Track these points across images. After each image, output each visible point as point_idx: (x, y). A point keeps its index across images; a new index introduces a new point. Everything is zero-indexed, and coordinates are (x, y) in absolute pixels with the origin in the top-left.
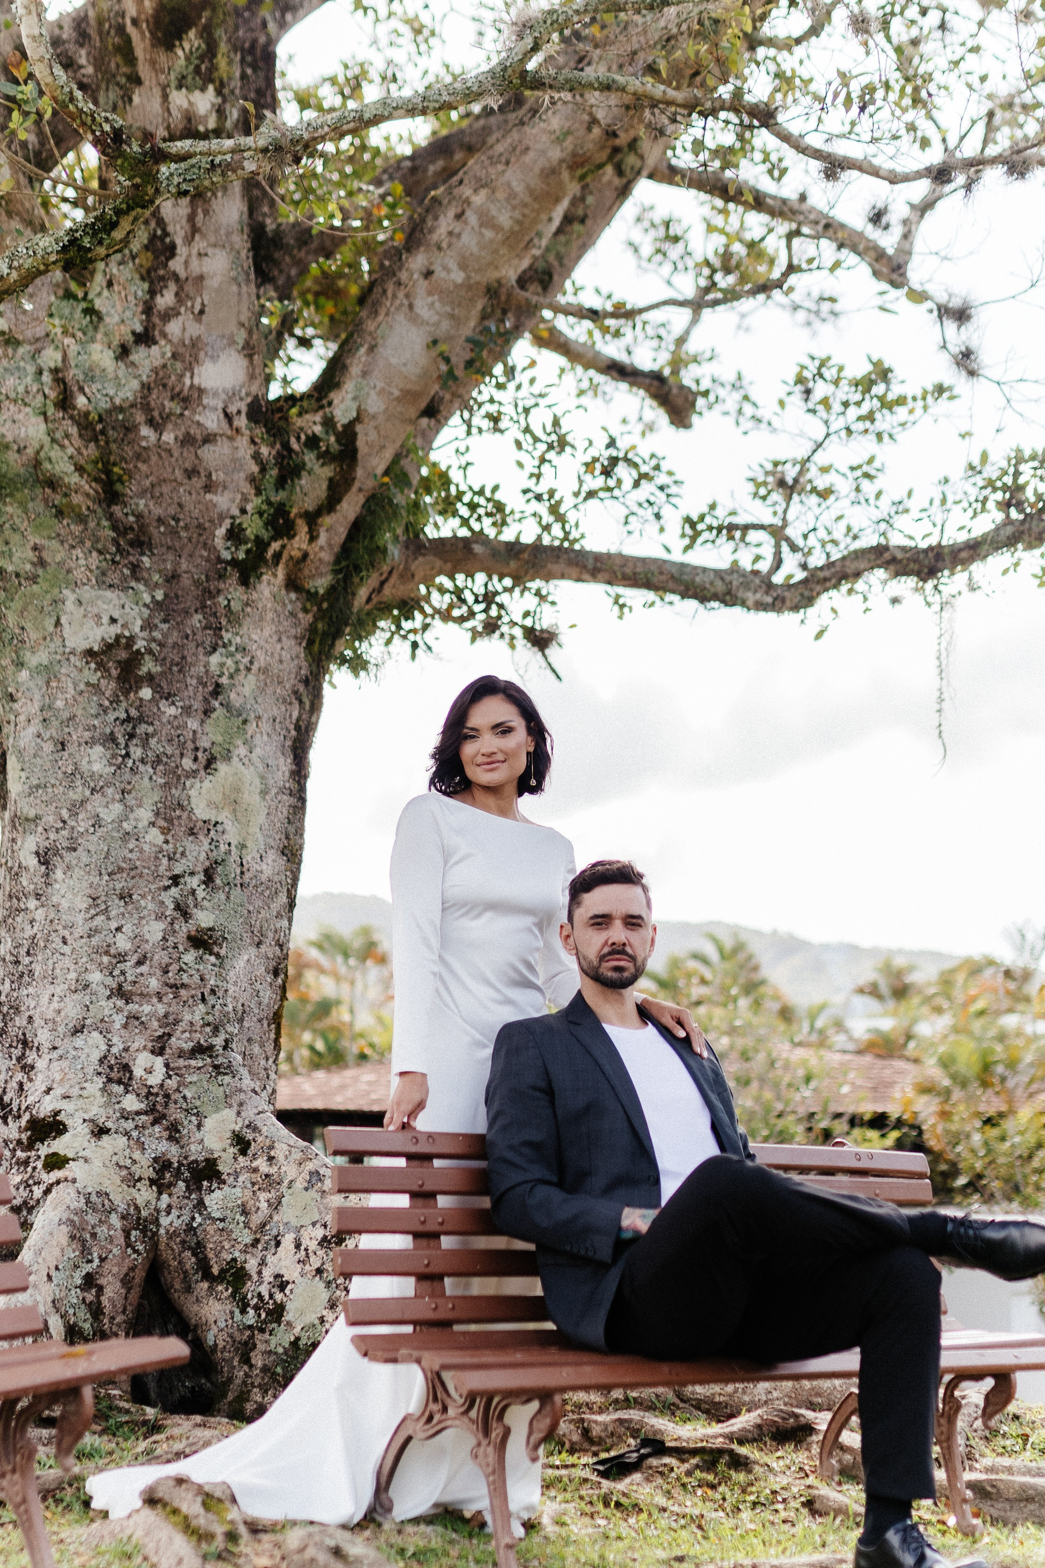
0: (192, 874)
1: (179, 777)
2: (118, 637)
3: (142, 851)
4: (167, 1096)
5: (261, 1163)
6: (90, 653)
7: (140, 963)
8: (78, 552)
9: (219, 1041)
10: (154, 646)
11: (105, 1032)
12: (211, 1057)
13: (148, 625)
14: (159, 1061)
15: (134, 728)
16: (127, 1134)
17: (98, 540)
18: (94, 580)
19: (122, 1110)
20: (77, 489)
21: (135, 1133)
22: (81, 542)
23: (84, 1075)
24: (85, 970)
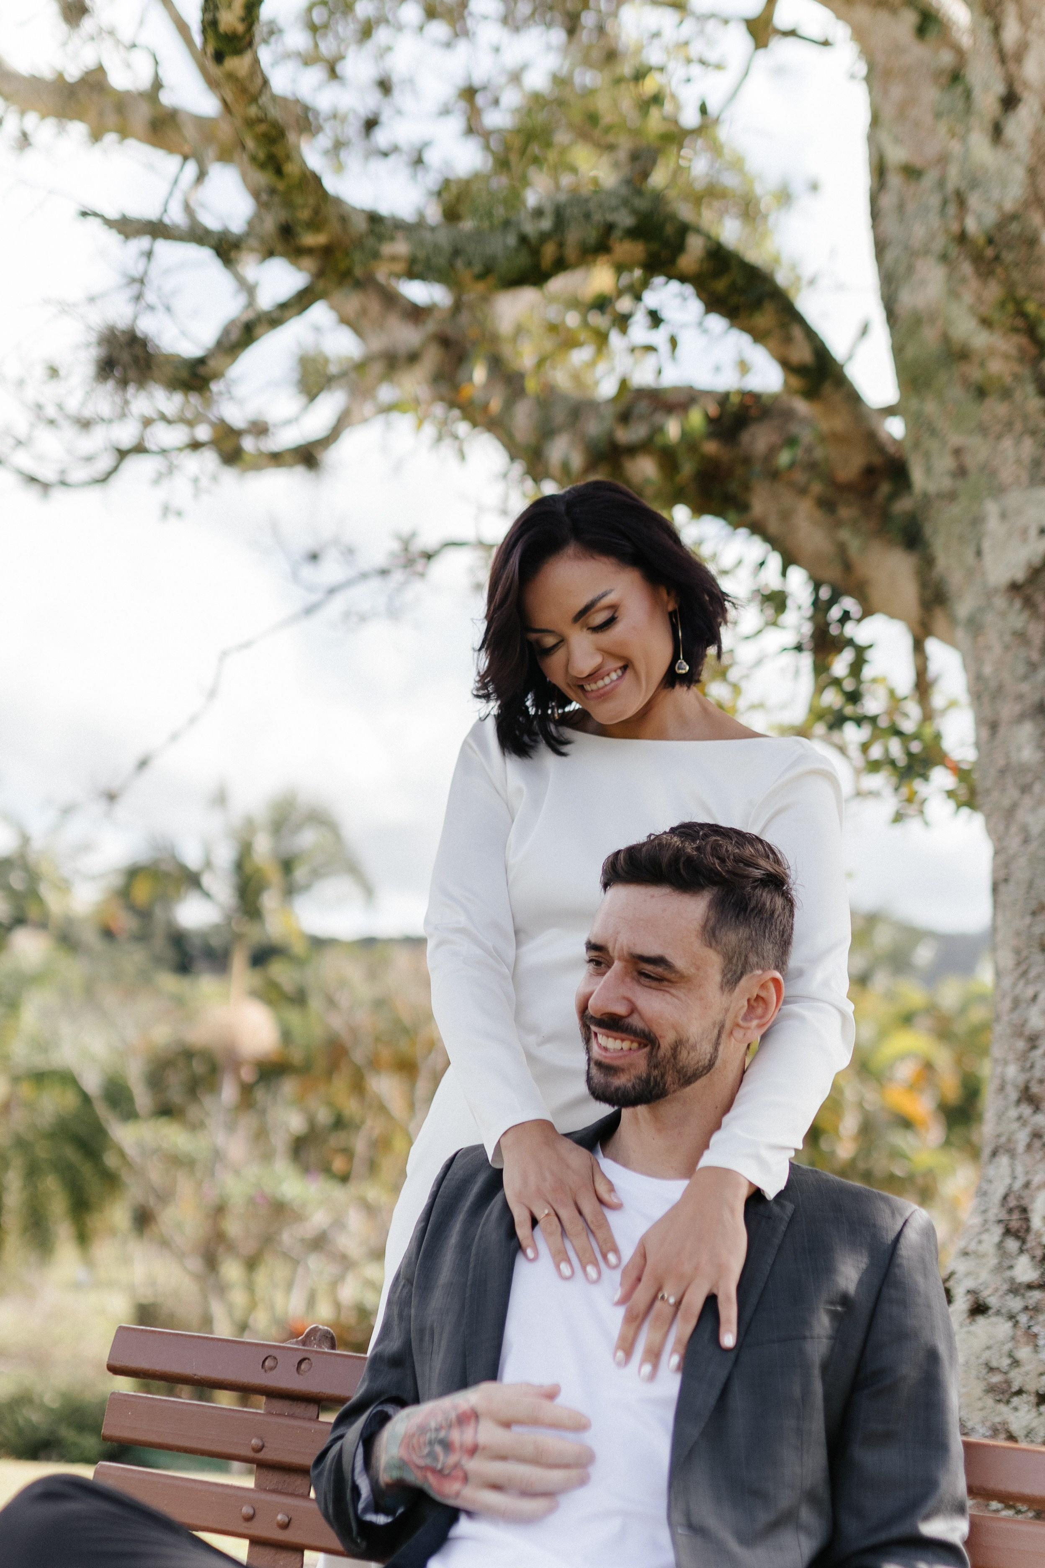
6: (1015, 588)
8: (1007, 444)
11: (1012, 1153)
16: (1012, 1317)
17: (1025, 417)
18: (1024, 477)
19: (1012, 1280)
20: (992, 352)
21: (1023, 1319)
22: (1009, 425)
23: (986, 1221)
24: (1006, 1063)
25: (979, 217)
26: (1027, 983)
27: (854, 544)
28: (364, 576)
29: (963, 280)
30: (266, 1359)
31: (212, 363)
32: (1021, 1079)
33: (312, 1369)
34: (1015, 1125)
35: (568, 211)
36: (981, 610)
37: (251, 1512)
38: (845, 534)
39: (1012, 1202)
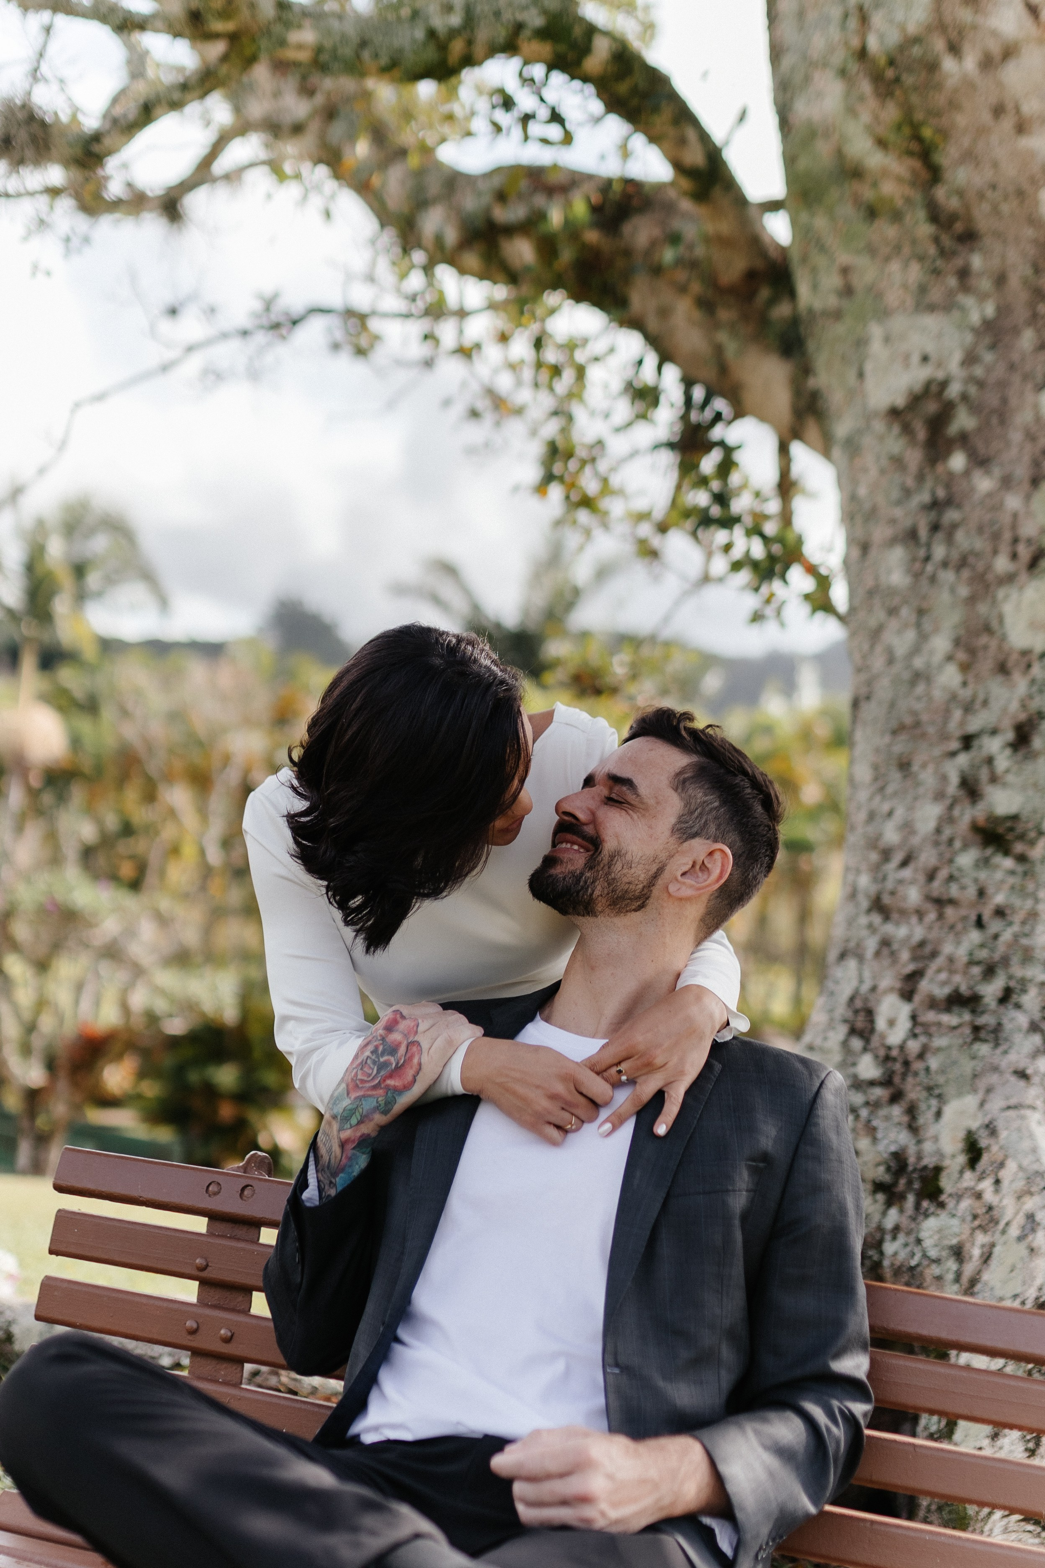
0: (994, 732)
1: (987, 587)
2: (928, 384)
3: (930, 699)
4: (906, 1064)
5: (986, 1186)
6: (894, 413)
7: (905, 863)
8: (895, 267)
9: (991, 991)
10: (973, 390)
11: (861, 958)
12: (973, 1012)
13: (970, 359)
14: (905, 1010)
15: (940, 514)
17: (914, 242)
18: (910, 302)
19: (855, 1076)
20: (885, 173)
21: (864, 1113)
22: (898, 248)
23: (832, 1020)
24: (858, 872)
25: (881, 37)
26: (884, 798)
27: (731, 347)
28: (225, 336)
29: (862, 98)
30: (210, 1184)
31: (107, 142)
32: (873, 889)
33: (255, 1195)
34: (865, 933)
35: (479, 9)
36: (859, 432)
37: (195, 1326)
38: (722, 337)
39: (858, 1004)
